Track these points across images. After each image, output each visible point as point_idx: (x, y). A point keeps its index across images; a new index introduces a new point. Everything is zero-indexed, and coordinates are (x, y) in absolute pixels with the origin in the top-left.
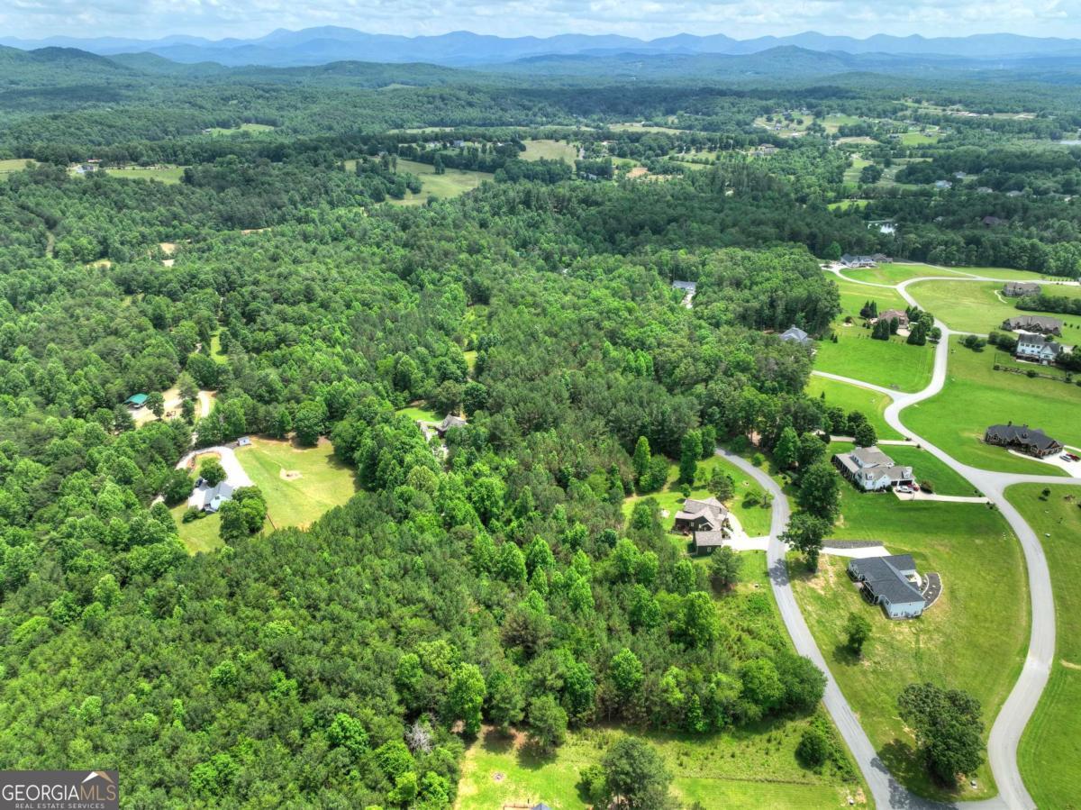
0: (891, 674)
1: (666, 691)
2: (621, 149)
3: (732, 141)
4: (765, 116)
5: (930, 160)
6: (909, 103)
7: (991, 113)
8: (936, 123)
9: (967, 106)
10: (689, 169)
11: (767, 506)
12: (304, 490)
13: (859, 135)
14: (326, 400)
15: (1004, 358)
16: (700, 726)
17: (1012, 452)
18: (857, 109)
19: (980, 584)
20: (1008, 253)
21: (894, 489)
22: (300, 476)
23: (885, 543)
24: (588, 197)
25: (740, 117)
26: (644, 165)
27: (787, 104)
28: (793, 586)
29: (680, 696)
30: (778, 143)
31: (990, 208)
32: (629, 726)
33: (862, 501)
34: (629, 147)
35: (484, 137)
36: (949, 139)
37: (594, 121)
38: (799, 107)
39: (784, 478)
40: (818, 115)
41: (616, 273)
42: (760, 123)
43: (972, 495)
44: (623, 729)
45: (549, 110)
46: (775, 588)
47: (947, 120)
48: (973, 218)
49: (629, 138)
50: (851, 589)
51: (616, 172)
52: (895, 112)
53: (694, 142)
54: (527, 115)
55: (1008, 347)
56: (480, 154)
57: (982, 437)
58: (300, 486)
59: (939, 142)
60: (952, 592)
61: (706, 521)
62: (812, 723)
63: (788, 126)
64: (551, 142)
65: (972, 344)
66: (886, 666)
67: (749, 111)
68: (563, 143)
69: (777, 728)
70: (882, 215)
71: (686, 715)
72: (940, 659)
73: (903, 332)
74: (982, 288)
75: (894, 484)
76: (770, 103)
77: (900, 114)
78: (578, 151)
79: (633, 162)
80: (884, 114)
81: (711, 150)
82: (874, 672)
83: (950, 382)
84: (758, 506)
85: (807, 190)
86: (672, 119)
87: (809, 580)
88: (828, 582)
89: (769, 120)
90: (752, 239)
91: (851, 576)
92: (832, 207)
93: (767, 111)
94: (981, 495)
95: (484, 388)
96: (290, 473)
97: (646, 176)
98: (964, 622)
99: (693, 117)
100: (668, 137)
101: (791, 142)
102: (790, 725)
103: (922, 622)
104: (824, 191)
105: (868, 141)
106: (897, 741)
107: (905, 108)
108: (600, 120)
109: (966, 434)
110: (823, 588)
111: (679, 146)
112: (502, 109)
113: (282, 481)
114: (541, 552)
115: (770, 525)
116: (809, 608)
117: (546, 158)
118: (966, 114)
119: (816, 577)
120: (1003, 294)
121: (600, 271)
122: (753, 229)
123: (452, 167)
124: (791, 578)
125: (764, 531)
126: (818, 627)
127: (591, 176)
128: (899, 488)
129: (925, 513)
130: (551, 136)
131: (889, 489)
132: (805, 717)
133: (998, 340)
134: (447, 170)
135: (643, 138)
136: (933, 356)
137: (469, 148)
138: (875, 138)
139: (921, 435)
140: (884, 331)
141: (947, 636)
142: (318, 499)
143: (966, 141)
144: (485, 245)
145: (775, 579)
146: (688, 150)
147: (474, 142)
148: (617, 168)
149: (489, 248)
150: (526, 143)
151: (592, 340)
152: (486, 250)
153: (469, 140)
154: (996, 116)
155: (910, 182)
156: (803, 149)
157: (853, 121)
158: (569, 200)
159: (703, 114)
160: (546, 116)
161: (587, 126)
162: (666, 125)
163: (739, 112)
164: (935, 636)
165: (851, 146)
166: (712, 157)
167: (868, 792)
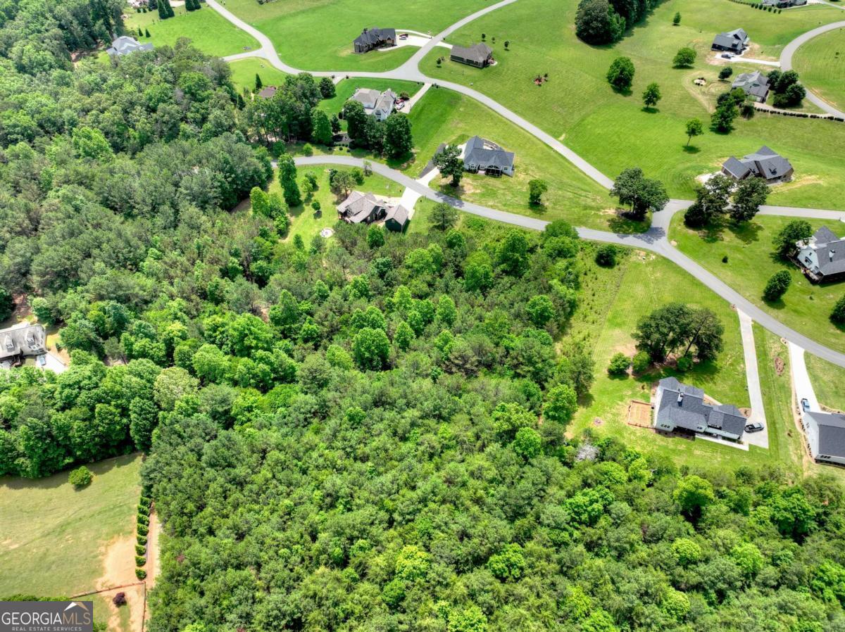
17: (380, 50)
21: (396, 109)
23: (445, 143)
28: (465, 200)
39: (341, 149)
43: (421, 87)
46: (464, 209)
50: (482, 178)
57: (354, 51)
61: (377, 207)
62: (582, 249)
82: (554, 204)
84: (366, 177)
87: (463, 191)
88: (469, 184)
91: (471, 171)
94: (423, 84)
102: (577, 259)
103: (518, 166)
106: (609, 221)
110: (477, 189)
115: (394, 182)
116: (491, 203)
119: (463, 188)
124: (458, 198)
125: (399, 188)
126: (509, 207)
140: (166, 10)
145: (455, 205)
167: (640, 249)
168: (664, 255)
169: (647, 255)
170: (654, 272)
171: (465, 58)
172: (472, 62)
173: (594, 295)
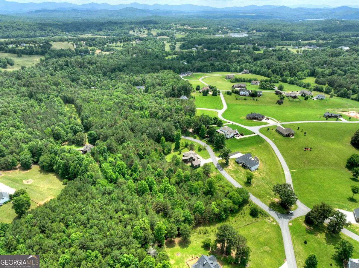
0: (260, 186)
1: (213, 210)
2: (89, 44)
3: (126, 39)
4: (132, 31)
5: (187, 42)
6: (173, 25)
7: (196, 28)
8: (183, 31)
9: (189, 25)
10: (116, 49)
11: (205, 149)
12: (38, 185)
13: (163, 36)
14: (29, 149)
15: (237, 96)
16: (224, 217)
17: (254, 120)
18: (159, 27)
19: (266, 156)
20: (221, 67)
21: (235, 136)
22: (33, 181)
23: (240, 152)
24: (90, 61)
25: (125, 31)
26: (100, 49)
27: (138, 26)
28: (225, 170)
29: (218, 210)
30: (141, 39)
31: (211, 55)
32: (203, 224)
33: (228, 142)
34: (91, 42)
35: (33, 41)
36: (188, 36)
37: (73, 34)
38: (142, 27)
39: (205, 140)
40: (149, 29)
41: (117, 86)
42: (131, 33)
43: (253, 134)
44: (202, 226)
45: (54, 31)
46: (221, 172)
47: (186, 30)
48: (207, 58)
49: (90, 39)
50: (239, 166)
51: (91, 52)
52: (170, 28)
53: (114, 40)
54: (45, 33)
55: (237, 93)
56: (34, 49)
57: (245, 118)
58: (36, 185)
59: (186, 36)
60: (261, 160)
61: (193, 158)
62: (249, 205)
63: (141, 33)
64: (61, 42)
65: (228, 93)
66: (258, 184)
67: (126, 29)
68: (66, 43)
69: (242, 210)
70: (182, 59)
71: (220, 215)
72: (268, 178)
73: (211, 93)
74: (221, 77)
75: (234, 135)
76: (133, 26)
77: (172, 28)
78: (73, 45)
79: (96, 48)
80: (167, 29)
81: (121, 42)
82: (256, 186)
83: (228, 105)
84: (203, 150)
85: (157, 54)
86: (101, 33)
87: (228, 167)
88: (232, 166)
89: (134, 31)
90: (154, 70)
91: (238, 163)
92: (167, 58)
93: (132, 29)
94: (255, 133)
95: (95, 132)
96: (28, 181)
97: (101, 52)
98: (268, 167)
99: (109, 32)
100: (105, 39)
101: (145, 39)
102: (244, 208)
103: (259, 170)
104: (162, 53)
105: (166, 37)
106: (271, 202)
107: (173, 27)
108: (75, 34)
109: (241, 118)
110: (233, 168)
111: (109, 42)
112: (34, 31)
113: (26, 185)
114: (152, 181)
115: (209, 155)
116: (232, 175)
117: (63, 48)
118: (189, 28)
119: (229, 166)
120: (226, 79)
121: (110, 86)
122: (152, 67)
123: (24, 54)
124: (223, 168)
125: (208, 157)
126: (237, 179)
127: (82, 54)
128: (236, 136)
129: (245, 141)
130: (60, 40)
131: (233, 137)
132: (247, 204)
133: (234, 92)
134: (23, 55)
135: (96, 39)
136: (220, 98)
137: (28, 46)
138: (168, 36)
139: (231, 120)
140: (205, 93)
141: (266, 172)
142: (47, 187)
143: (193, 36)
144: (61, 82)
145: (219, 169)
146: (113, 43)
147: (29, 44)
148: (90, 50)
149: (63, 83)
150: (51, 43)
151: (124, 109)
152: (61, 84)
153: (27, 43)
154: (198, 28)
155: (184, 49)
156: (149, 41)
157: (160, 31)
158: (84, 63)
159: (112, 30)
160: (53, 33)
161: (70, 36)
162: (100, 35)
163: (123, 29)
164: (264, 173)
165: (162, 39)
166: (122, 45)
167: (272, 218)
168: (280, 225)
169: (273, 221)
170: (268, 228)
171: (280, 132)
172: (282, 133)
173: (235, 222)
